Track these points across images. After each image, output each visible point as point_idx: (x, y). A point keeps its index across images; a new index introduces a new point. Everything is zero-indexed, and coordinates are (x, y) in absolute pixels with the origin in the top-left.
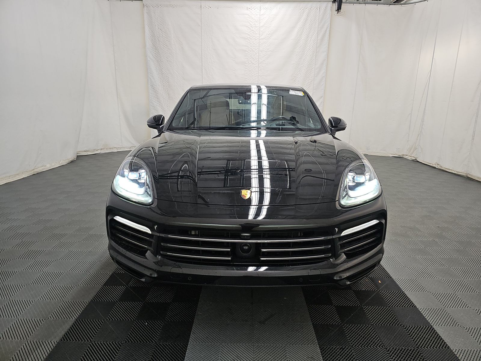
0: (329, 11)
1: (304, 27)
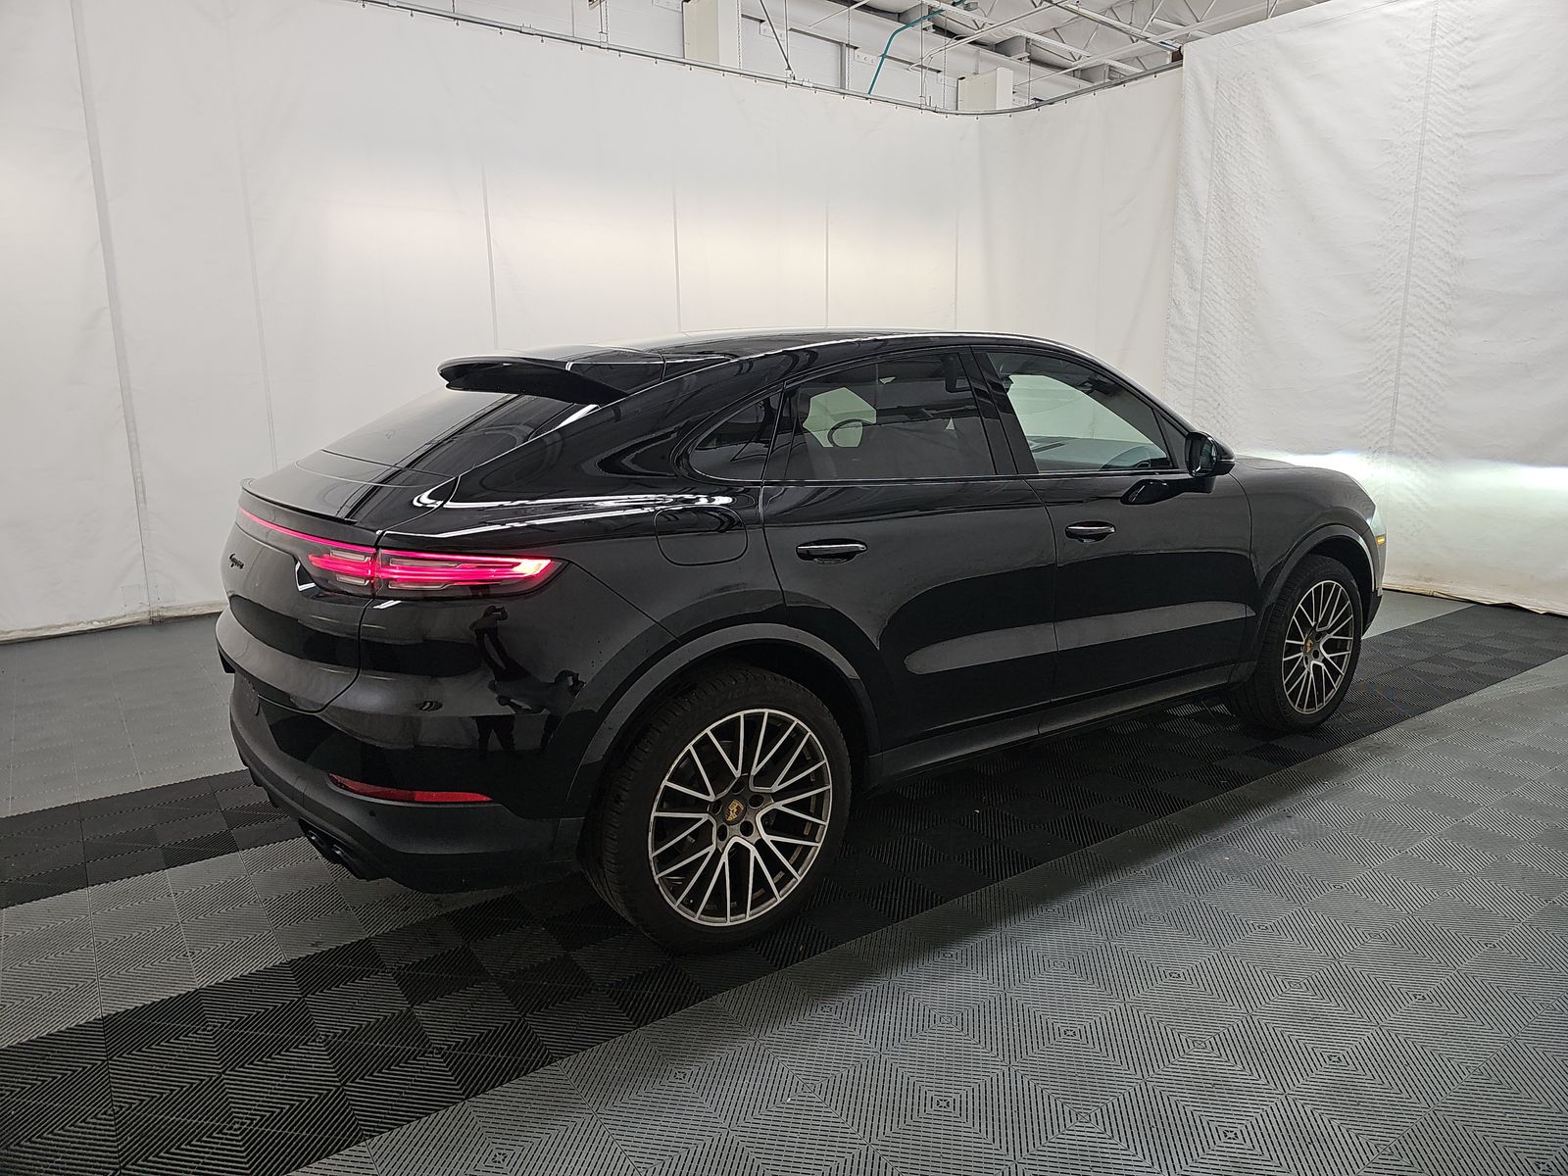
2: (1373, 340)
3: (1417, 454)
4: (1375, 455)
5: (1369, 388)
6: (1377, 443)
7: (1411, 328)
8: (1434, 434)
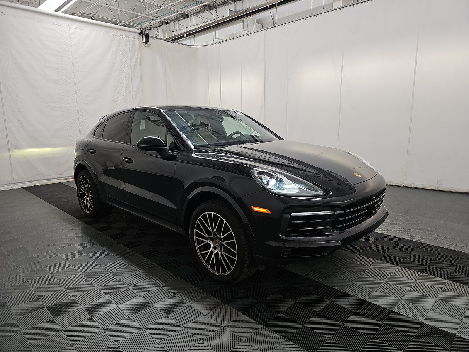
0: (137, 42)
1: (117, 52)
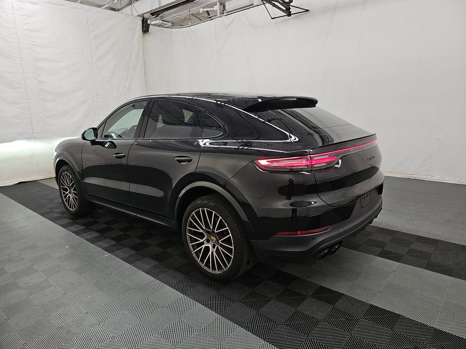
2: (18, 104)
3: (43, 138)
4: (30, 140)
5: (21, 119)
6: (29, 136)
7: (31, 100)
8: (46, 132)
